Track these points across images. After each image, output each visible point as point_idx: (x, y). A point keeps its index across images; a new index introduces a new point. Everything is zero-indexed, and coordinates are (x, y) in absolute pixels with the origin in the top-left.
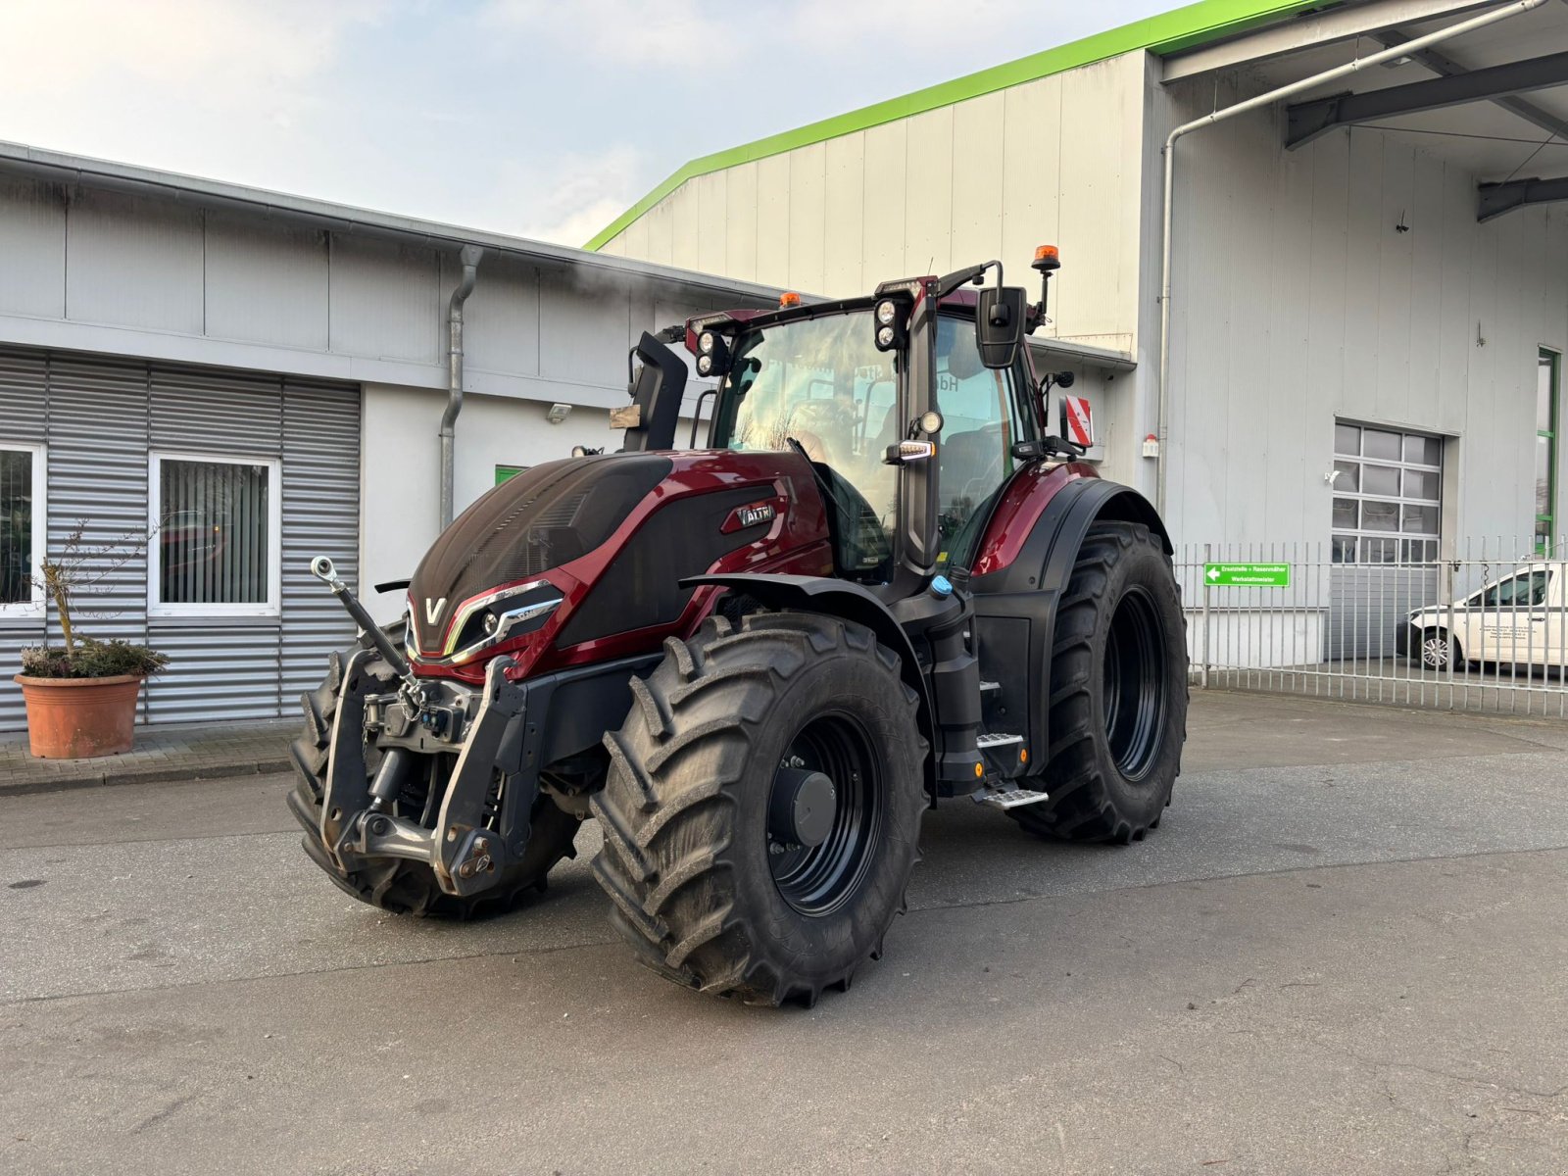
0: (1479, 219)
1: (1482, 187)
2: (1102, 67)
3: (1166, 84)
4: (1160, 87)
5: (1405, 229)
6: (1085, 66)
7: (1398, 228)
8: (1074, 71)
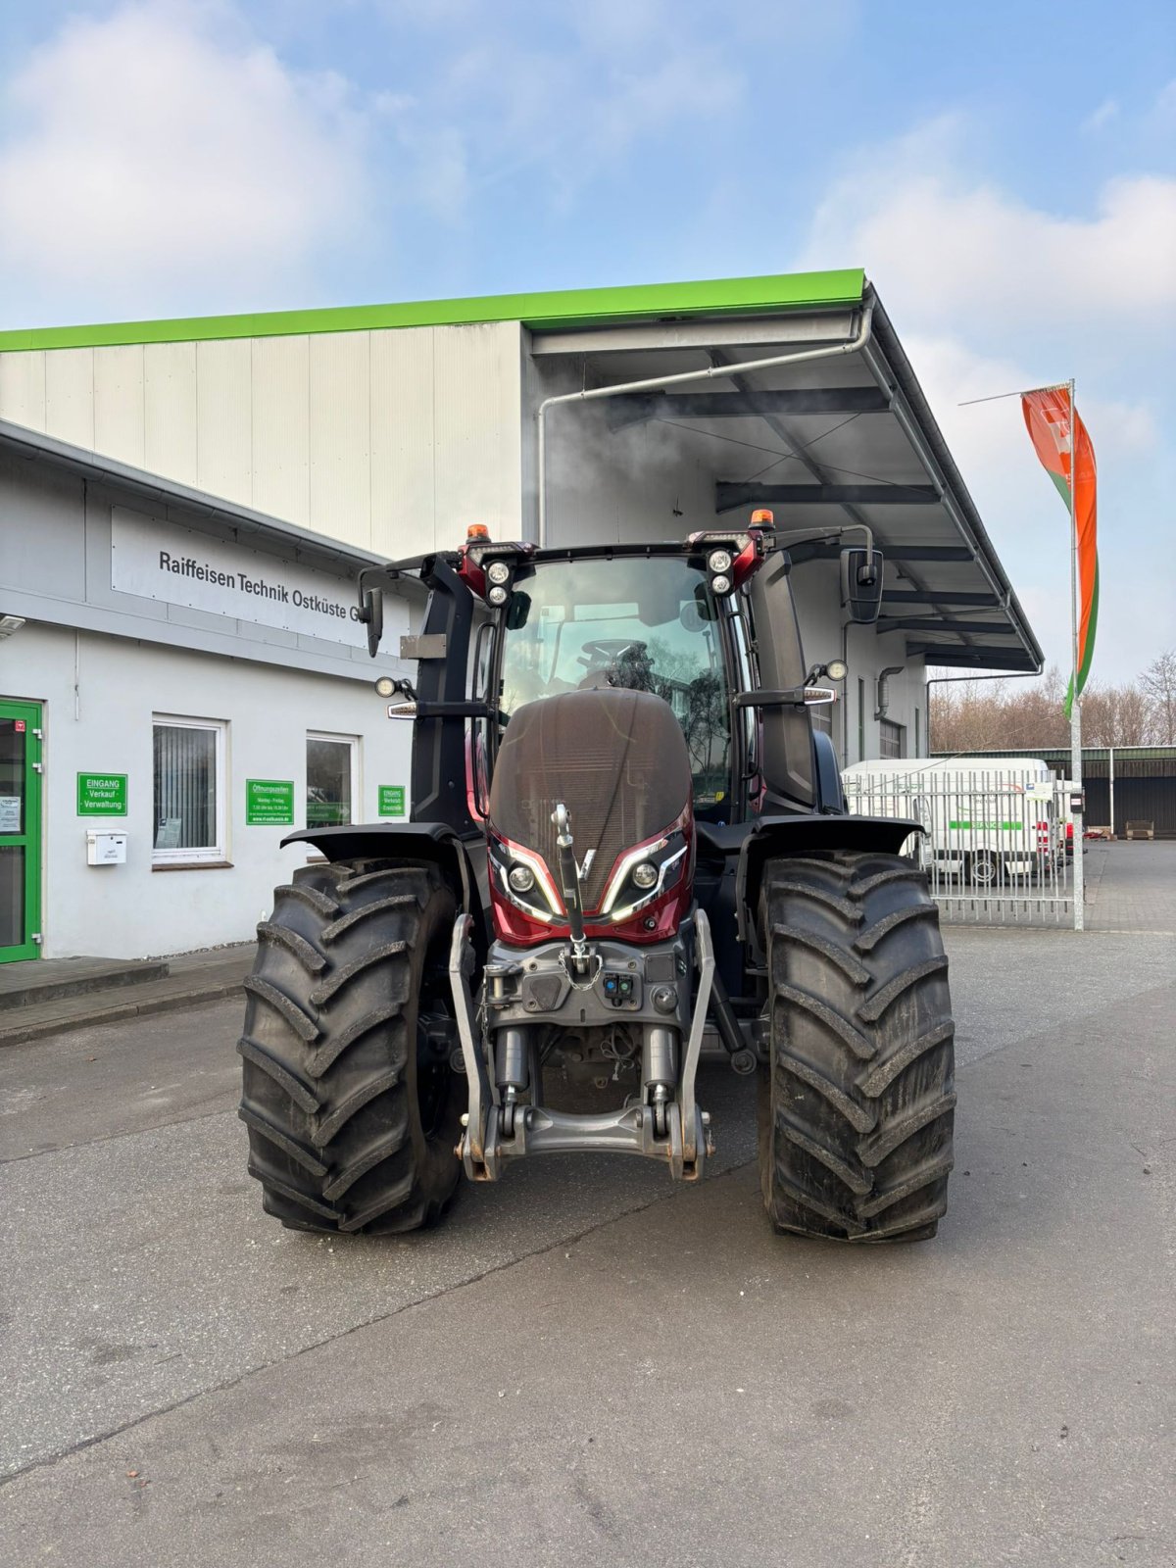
0: (718, 511)
1: (720, 485)
2: (477, 329)
3: (535, 356)
4: (531, 358)
5: (681, 514)
6: (457, 324)
7: (674, 511)
8: (446, 327)
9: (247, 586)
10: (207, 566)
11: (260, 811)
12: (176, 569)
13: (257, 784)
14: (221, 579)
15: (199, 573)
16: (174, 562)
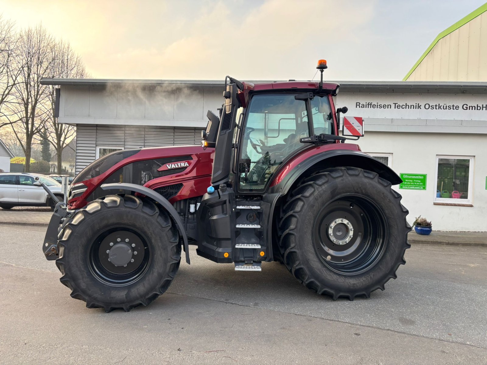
9: (397, 106)
10: (377, 103)
11: (407, 184)
12: (363, 107)
13: (405, 175)
14: (384, 106)
15: (374, 106)
16: (362, 105)
